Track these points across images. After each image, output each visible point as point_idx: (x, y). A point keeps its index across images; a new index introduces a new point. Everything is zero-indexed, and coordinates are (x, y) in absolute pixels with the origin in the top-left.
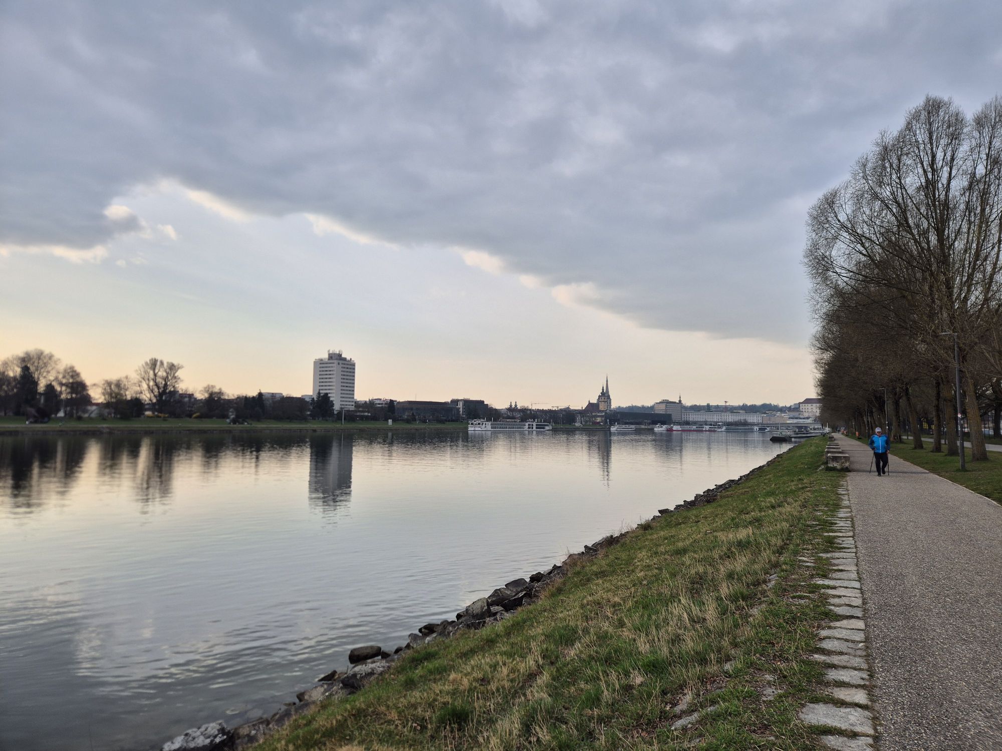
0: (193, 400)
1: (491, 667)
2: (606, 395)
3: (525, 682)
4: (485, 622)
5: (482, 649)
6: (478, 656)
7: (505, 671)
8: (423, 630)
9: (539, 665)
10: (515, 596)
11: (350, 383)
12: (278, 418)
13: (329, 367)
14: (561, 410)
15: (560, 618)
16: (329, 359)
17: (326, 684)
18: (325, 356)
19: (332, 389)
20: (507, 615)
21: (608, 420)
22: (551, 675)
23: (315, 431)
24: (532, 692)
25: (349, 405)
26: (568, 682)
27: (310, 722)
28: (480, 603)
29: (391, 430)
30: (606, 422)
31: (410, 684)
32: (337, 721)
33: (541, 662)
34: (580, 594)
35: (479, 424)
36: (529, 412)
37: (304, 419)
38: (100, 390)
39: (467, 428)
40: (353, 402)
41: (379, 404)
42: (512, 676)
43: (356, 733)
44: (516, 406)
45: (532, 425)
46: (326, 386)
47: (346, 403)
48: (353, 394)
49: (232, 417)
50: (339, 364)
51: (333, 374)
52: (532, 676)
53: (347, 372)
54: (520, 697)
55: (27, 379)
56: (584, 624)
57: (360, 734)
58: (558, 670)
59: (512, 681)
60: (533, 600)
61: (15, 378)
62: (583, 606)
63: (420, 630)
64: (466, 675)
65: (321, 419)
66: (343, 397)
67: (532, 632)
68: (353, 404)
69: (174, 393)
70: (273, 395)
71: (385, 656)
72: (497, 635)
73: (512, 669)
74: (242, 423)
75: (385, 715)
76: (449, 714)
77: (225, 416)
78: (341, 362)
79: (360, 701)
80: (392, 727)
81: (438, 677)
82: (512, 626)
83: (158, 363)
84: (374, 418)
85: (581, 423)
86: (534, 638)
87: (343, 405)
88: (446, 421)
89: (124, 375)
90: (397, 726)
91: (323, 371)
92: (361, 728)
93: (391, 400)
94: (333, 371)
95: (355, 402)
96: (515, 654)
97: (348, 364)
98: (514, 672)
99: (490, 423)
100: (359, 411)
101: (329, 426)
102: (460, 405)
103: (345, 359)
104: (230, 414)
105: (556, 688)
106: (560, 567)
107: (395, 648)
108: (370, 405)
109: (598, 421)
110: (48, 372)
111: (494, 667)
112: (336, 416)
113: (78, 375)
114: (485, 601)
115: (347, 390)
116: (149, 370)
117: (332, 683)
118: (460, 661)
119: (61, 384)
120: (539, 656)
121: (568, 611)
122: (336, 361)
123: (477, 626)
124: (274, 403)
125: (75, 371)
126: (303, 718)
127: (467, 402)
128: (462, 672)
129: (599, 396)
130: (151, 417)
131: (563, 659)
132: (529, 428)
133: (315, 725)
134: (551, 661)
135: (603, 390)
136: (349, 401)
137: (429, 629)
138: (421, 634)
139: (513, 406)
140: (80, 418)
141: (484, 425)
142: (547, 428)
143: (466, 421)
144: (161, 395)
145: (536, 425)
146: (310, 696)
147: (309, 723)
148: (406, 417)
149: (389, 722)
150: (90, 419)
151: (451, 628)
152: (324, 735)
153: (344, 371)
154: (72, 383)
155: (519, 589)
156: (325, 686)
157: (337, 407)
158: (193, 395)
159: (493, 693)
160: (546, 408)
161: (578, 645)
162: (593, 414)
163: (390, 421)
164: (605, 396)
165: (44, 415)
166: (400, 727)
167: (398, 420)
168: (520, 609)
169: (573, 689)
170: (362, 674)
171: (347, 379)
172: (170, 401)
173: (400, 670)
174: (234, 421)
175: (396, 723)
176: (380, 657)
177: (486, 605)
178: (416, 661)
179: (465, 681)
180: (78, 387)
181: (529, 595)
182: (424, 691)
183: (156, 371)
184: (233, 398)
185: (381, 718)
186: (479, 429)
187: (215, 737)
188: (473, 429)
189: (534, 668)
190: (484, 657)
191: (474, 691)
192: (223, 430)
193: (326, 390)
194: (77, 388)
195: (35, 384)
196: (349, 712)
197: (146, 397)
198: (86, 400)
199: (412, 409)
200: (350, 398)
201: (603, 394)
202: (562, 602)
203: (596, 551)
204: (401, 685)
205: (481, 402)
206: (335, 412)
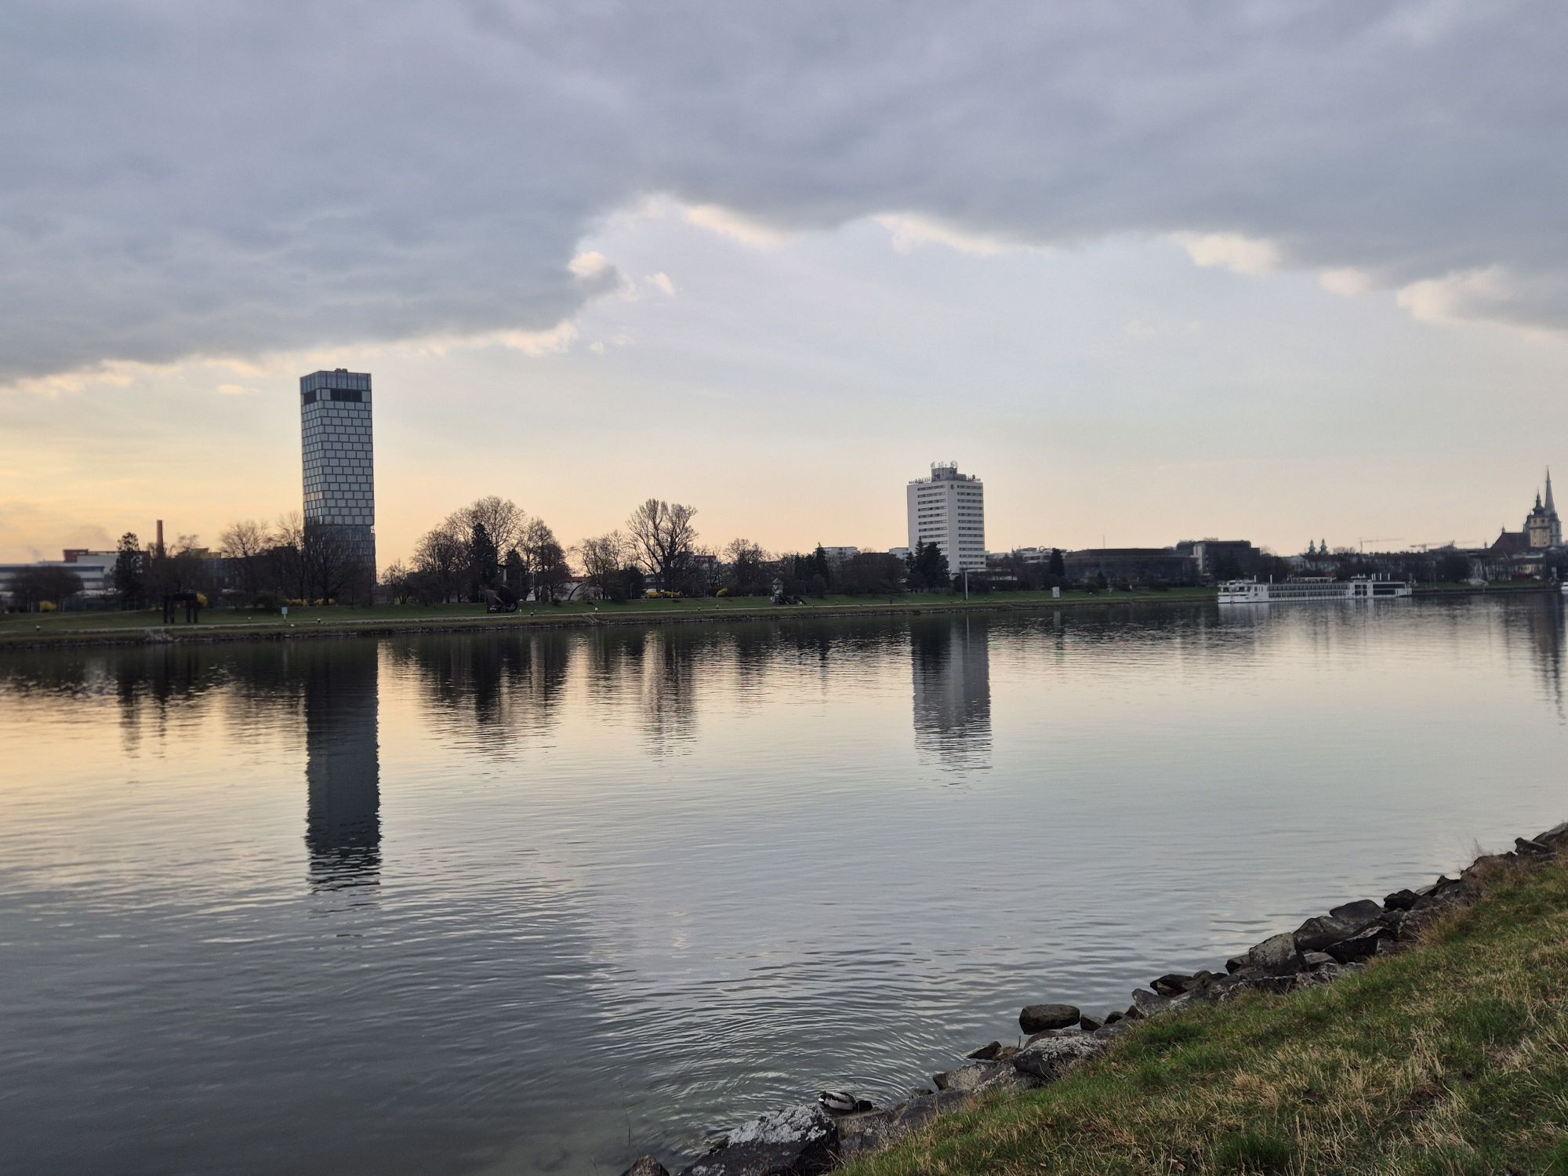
0: (715, 566)
1: (1324, 1068)
2: (1547, 513)
3: (1407, 1107)
4: (1294, 981)
5: (1299, 1032)
6: (1291, 1044)
7: (1358, 1081)
8: (1160, 986)
9: (1436, 1077)
10: (1355, 934)
11: (975, 522)
12: (852, 592)
13: (936, 494)
14: (1433, 552)
15: (1477, 987)
16: (933, 480)
17: (984, 1064)
18: (927, 475)
19: (942, 535)
20: (1345, 972)
21: (1554, 569)
22: (1470, 1099)
23: (917, 612)
24: (1426, 1129)
25: (976, 563)
26: (1514, 1118)
27: (970, 1127)
28: (1279, 943)
29: (1058, 607)
30: (1549, 574)
31: (1153, 1083)
32: (1019, 1132)
33: (1440, 1070)
34: (1520, 937)
35: (1242, 589)
36: (1355, 560)
37: (896, 592)
38: (580, 557)
39: (1215, 599)
40: (982, 556)
41: (1032, 558)
42: (1374, 1093)
43: (1059, 1159)
44: (1323, 548)
45: (1365, 587)
46: (931, 529)
47: (970, 560)
48: (982, 543)
49: (778, 592)
50: (952, 487)
51: (942, 508)
52: (1421, 1099)
53: (969, 501)
54: (1398, 1137)
55: (483, 544)
56: (1538, 1003)
57: (1066, 1162)
58: (1484, 1092)
59: (1376, 1102)
60: (1401, 944)
61: (466, 544)
62: (1529, 965)
63: (1154, 985)
64: (1271, 1078)
65: (926, 590)
66: (964, 549)
67: (1411, 1009)
68: (984, 560)
69: (686, 555)
70: (841, 551)
71: (1089, 1026)
72: (1331, 1009)
73: (1374, 1078)
74: (796, 603)
75: (1111, 1133)
76: (1245, 1152)
77: (766, 592)
78: (956, 483)
79: (1057, 1101)
80: (1128, 1159)
81: (1209, 1076)
82: (1363, 992)
83: (660, 507)
84: (1024, 586)
85: (1485, 579)
86: (1419, 1021)
87: (965, 563)
88: (1170, 585)
89: (612, 531)
90: (1136, 1157)
91: (924, 502)
92: (1066, 1152)
93: (1054, 550)
94: (941, 501)
95: (987, 557)
96: (1376, 1049)
97: (968, 487)
98: (1379, 1085)
99: (1265, 587)
100: (996, 574)
101: (943, 603)
102: (1198, 553)
103: (963, 478)
104: (775, 587)
105: (1484, 1128)
106: (1456, 881)
107: (1107, 1013)
108: (1015, 561)
109: (1528, 572)
110: (509, 532)
111: (1333, 1069)
112: (952, 585)
113: (549, 533)
114: (1290, 939)
115: (970, 535)
116: (646, 520)
117: (996, 1064)
118: (1253, 1050)
119: (528, 551)
120: (1436, 1059)
121: (1494, 972)
122: (945, 483)
123: (1279, 987)
124: (844, 564)
125: (544, 528)
126: (956, 1118)
127: (1212, 547)
128: (1259, 1072)
129: (1529, 517)
130: (656, 597)
131: (1495, 1071)
132: (1357, 593)
133: (979, 1134)
134: (1464, 1073)
135: (1538, 502)
136: (976, 556)
137: (1171, 985)
138: (1155, 992)
139: (1318, 549)
140: (556, 603)
141: (1252, 591)
142: (1400, 592)
143: (1212, 585)
144: (667, 559)
145: (1375, 586)
146: (957, 1082)
147: (968, 1129)
148: (1086, 581)
149: (1121, 1148)
150: (571, 603)
151: (1219, 987)
152: (998, 1154)
153: (963, 501)
154: (542, 547)
155: (1365, 921)
156: (983, 1068)
157: (953, 568)
158: (714, 557)
159: (1336, 1122)
160: (1395, 549)
161: (1526, 1044)
162: (1515, 557)
163: (1056, 590)
164: (1544, 515)
165: (509, 600)
166: (1142, 1161)
167: (1072, 588)
168: (1373, 960)
169: (1525, 1135)
170: (1052, 1053)
171: (969, 515)
172: (680, 569)
173: (1129, 1055)
174: (782, 600)
175: (1134, 1151)
176: (1078, 1026)
177: (1292, 946)
178: (1159, 1042)
179: (1270, 1090)
180: (550, 553)
181: (1390, 933)
182: (1184, 1099)
183: (658, 521)
184: (777, 559)
185: (1103, 1139)
186: (1243, 599)
187: (809, 1129)
188: (1228, 599)
189: (1426, 1082)
190: (1305, 1048)
191: (1292, 1112)
192: (766, 616)
193: (932, 536)
194: (550, 555)
195: (494, 551)
196: (1040, 1119)
197: (646, 564)
198: (562, 573)
199: (1097, 565)
200: (976, 549)
201: (1538, 511)
202: (1478, 954)
203: (1547, 850)
204: (1136, 1083)
205: (1245, 545)
206: (952, 578)
